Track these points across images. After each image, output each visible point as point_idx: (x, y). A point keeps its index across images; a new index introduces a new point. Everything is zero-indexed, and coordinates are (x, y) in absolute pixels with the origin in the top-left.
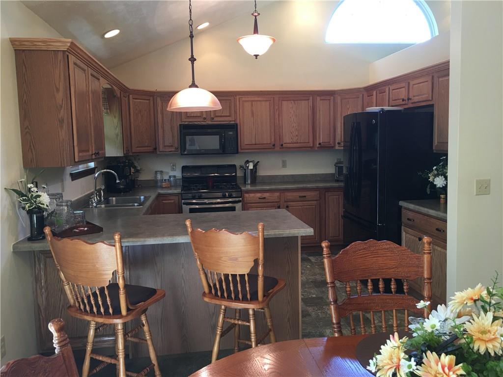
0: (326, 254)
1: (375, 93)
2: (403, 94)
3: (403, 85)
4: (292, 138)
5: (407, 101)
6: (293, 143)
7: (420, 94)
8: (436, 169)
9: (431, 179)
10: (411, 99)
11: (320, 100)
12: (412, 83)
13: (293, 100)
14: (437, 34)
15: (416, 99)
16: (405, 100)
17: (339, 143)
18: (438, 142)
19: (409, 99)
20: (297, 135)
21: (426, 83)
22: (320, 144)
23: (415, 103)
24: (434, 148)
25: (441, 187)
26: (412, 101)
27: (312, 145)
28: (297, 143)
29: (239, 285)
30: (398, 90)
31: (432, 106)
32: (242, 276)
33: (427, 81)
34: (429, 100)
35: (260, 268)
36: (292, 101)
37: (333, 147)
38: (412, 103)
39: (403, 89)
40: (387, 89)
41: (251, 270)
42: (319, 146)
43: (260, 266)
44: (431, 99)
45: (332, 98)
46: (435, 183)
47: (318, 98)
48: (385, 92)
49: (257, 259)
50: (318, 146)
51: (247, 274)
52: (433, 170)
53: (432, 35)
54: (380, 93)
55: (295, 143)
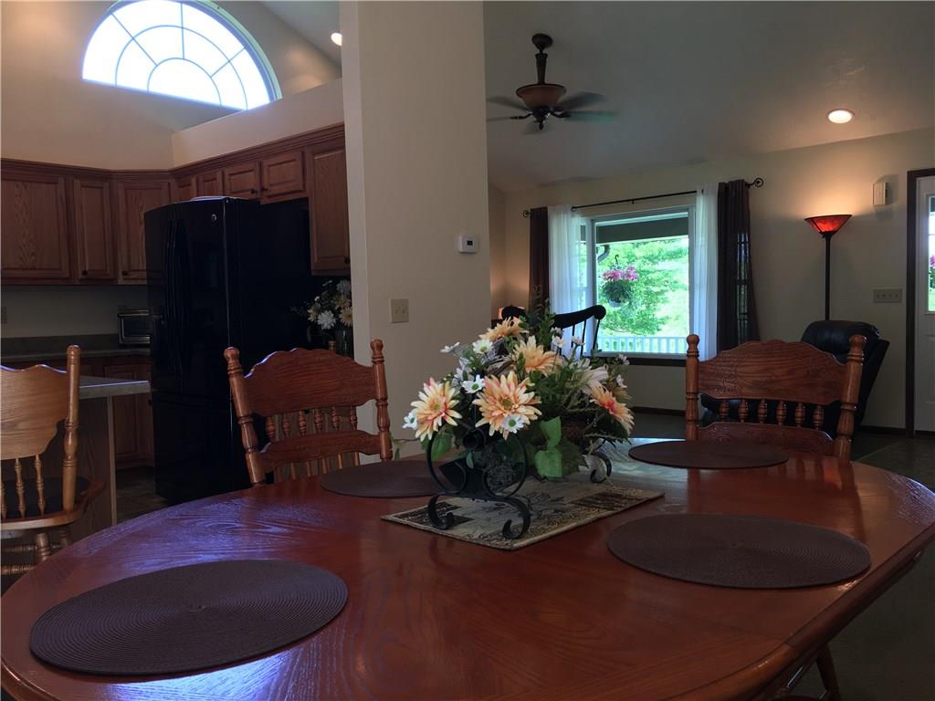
0: (235, 369)
1: (194, 181)
2: (250, 180)
3: (250, 166)
4: (21, 259)
5: (259, 194)
6: (23, 269)
7: (282, 180)
8: (318, 301)
9: (311, 318)
10: (266, 190)
11: (82, 186)
12: (266, 163)
13: (21, 180)
14: (280, 96)
15: (276, 190)
16: (256, 192)
17: (125, 273)
18: (318, 258)
19: (263, 190)
20: (33, 254)
21: (292, 163)
22: (85, 273)
23: (275, 196)
24: (312, 268)
25: (329, 327)
26: (270, 194)
27: (67, 275)
28: (34, 269)
29: (19, 483)
30: (241, 175)
31: (306, 199)
32: (27, 462)
33: (294, 160)
34: (300, 191)
35: (70, 441)
36: (20, 183)
37: (111, 280)
38: (269, 197)
39: (252, 173)
40: (219, 175)
41: (49, 446)
42: (84, 277)
43: (70, 437)
44: (302, 189)
45: (107, 184)
46: (319, 322)
47: (77, 182)
48: (215, 179)
49: (64, 420)
50: (80, 276)
51: (40, 455)
52: (314, 302)
53: (271, 97)
54: (205, 181)
55: (31, 269)
